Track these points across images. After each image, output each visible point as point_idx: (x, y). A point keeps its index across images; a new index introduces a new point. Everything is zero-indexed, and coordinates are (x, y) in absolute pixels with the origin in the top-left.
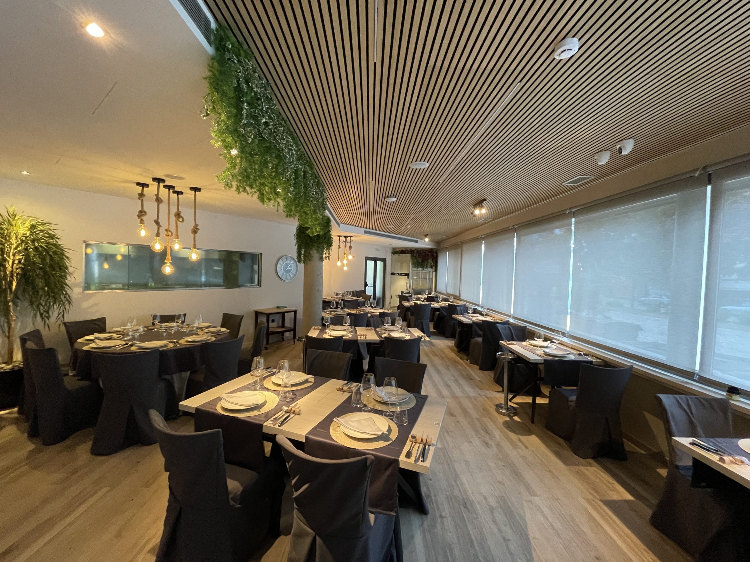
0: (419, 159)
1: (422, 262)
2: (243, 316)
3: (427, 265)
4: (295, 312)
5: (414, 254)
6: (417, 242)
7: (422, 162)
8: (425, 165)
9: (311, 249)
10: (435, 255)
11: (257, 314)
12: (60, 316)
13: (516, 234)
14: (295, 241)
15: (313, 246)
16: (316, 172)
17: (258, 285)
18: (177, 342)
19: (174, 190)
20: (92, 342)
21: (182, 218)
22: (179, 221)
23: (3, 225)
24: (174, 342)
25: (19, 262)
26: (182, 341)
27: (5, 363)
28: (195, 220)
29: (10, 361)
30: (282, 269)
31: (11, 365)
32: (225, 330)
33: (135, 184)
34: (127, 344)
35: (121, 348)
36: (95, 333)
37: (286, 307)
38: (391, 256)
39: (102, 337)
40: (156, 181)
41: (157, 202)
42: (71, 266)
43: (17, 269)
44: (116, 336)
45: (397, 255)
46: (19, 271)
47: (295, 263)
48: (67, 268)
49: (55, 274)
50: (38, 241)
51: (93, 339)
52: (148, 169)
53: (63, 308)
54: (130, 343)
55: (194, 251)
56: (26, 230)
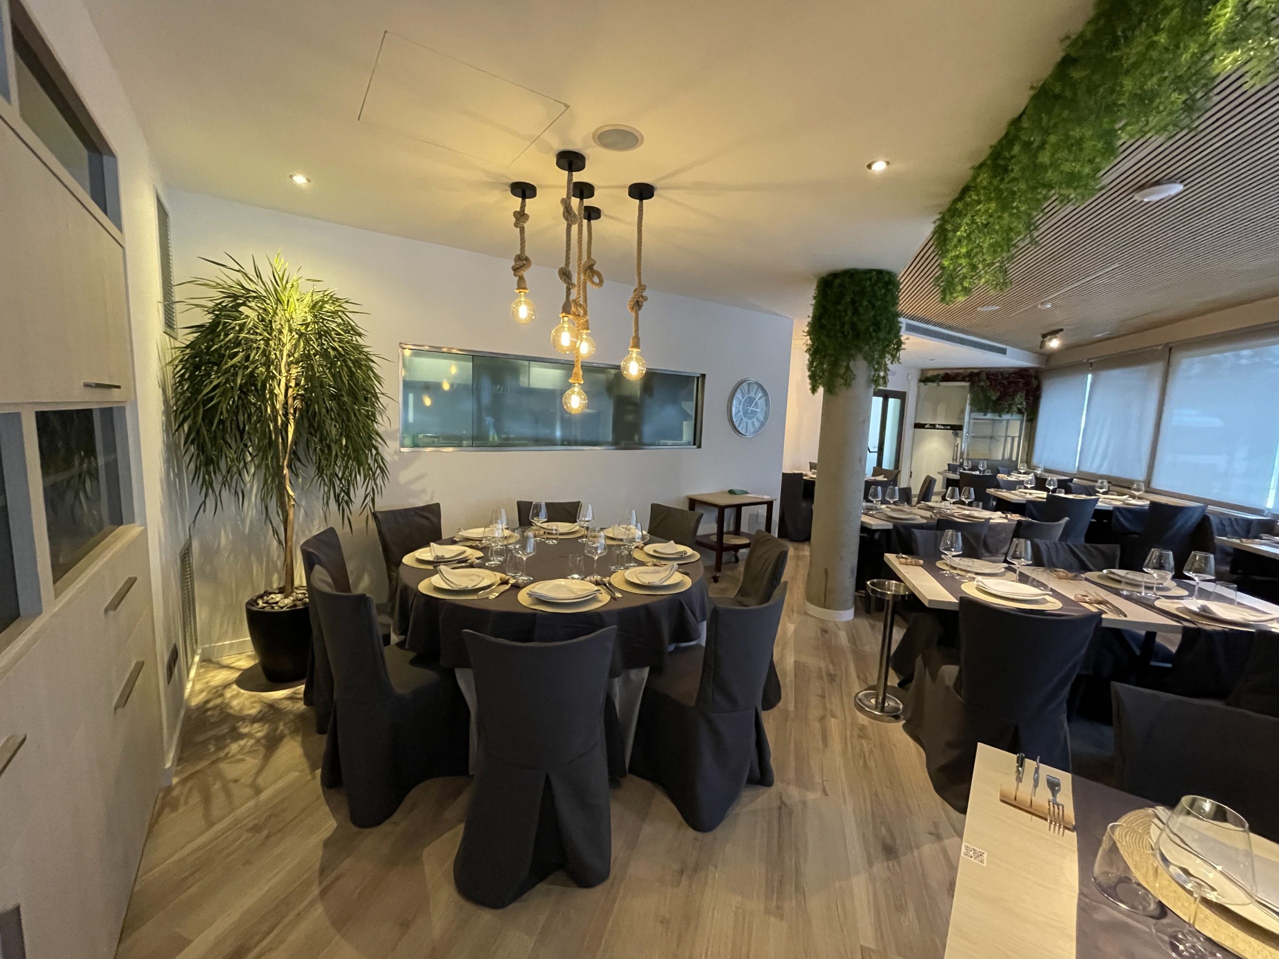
1: (999, 399)
3: (1010, 405)
5: (979, 381)
6: (1003, 351)
10: (1034, 383)
11: (693, 504)
12: (368, 499)
17: (694, 444)
18: (610, 584)
19: (587, 202)
20: (431, 567)
21: (599, 275)
22: (593, 283)
23: (265, 301)
24: (605, 585)
25: (297, 385)
26: (616, 579)
27: (281, 591)
28: (639, 274)
29: (289, 588)
30: (741, 409)
31: (292, 598)
32: (689, 551)
33: (507, 190)
34: (505, 582)
35: (497, 595)
36: (432, 544)
37: (747, 493)
38: (918, 386)
39: (447, 555)
40: (565, 162)
41: (567, 219)
42: (383, 394)
43: (294, 399)
44: (473, 555)
45: (934, 384)
46: (297, 403)
47: (764, 398)
48: (377, 398)
49: (359, 410)
50: (326, 337)
51: (431, 559)
52: (567, 106)
53: (373, 483)
54: (512, 581)
55: (634, 355)
56: (306, 313)
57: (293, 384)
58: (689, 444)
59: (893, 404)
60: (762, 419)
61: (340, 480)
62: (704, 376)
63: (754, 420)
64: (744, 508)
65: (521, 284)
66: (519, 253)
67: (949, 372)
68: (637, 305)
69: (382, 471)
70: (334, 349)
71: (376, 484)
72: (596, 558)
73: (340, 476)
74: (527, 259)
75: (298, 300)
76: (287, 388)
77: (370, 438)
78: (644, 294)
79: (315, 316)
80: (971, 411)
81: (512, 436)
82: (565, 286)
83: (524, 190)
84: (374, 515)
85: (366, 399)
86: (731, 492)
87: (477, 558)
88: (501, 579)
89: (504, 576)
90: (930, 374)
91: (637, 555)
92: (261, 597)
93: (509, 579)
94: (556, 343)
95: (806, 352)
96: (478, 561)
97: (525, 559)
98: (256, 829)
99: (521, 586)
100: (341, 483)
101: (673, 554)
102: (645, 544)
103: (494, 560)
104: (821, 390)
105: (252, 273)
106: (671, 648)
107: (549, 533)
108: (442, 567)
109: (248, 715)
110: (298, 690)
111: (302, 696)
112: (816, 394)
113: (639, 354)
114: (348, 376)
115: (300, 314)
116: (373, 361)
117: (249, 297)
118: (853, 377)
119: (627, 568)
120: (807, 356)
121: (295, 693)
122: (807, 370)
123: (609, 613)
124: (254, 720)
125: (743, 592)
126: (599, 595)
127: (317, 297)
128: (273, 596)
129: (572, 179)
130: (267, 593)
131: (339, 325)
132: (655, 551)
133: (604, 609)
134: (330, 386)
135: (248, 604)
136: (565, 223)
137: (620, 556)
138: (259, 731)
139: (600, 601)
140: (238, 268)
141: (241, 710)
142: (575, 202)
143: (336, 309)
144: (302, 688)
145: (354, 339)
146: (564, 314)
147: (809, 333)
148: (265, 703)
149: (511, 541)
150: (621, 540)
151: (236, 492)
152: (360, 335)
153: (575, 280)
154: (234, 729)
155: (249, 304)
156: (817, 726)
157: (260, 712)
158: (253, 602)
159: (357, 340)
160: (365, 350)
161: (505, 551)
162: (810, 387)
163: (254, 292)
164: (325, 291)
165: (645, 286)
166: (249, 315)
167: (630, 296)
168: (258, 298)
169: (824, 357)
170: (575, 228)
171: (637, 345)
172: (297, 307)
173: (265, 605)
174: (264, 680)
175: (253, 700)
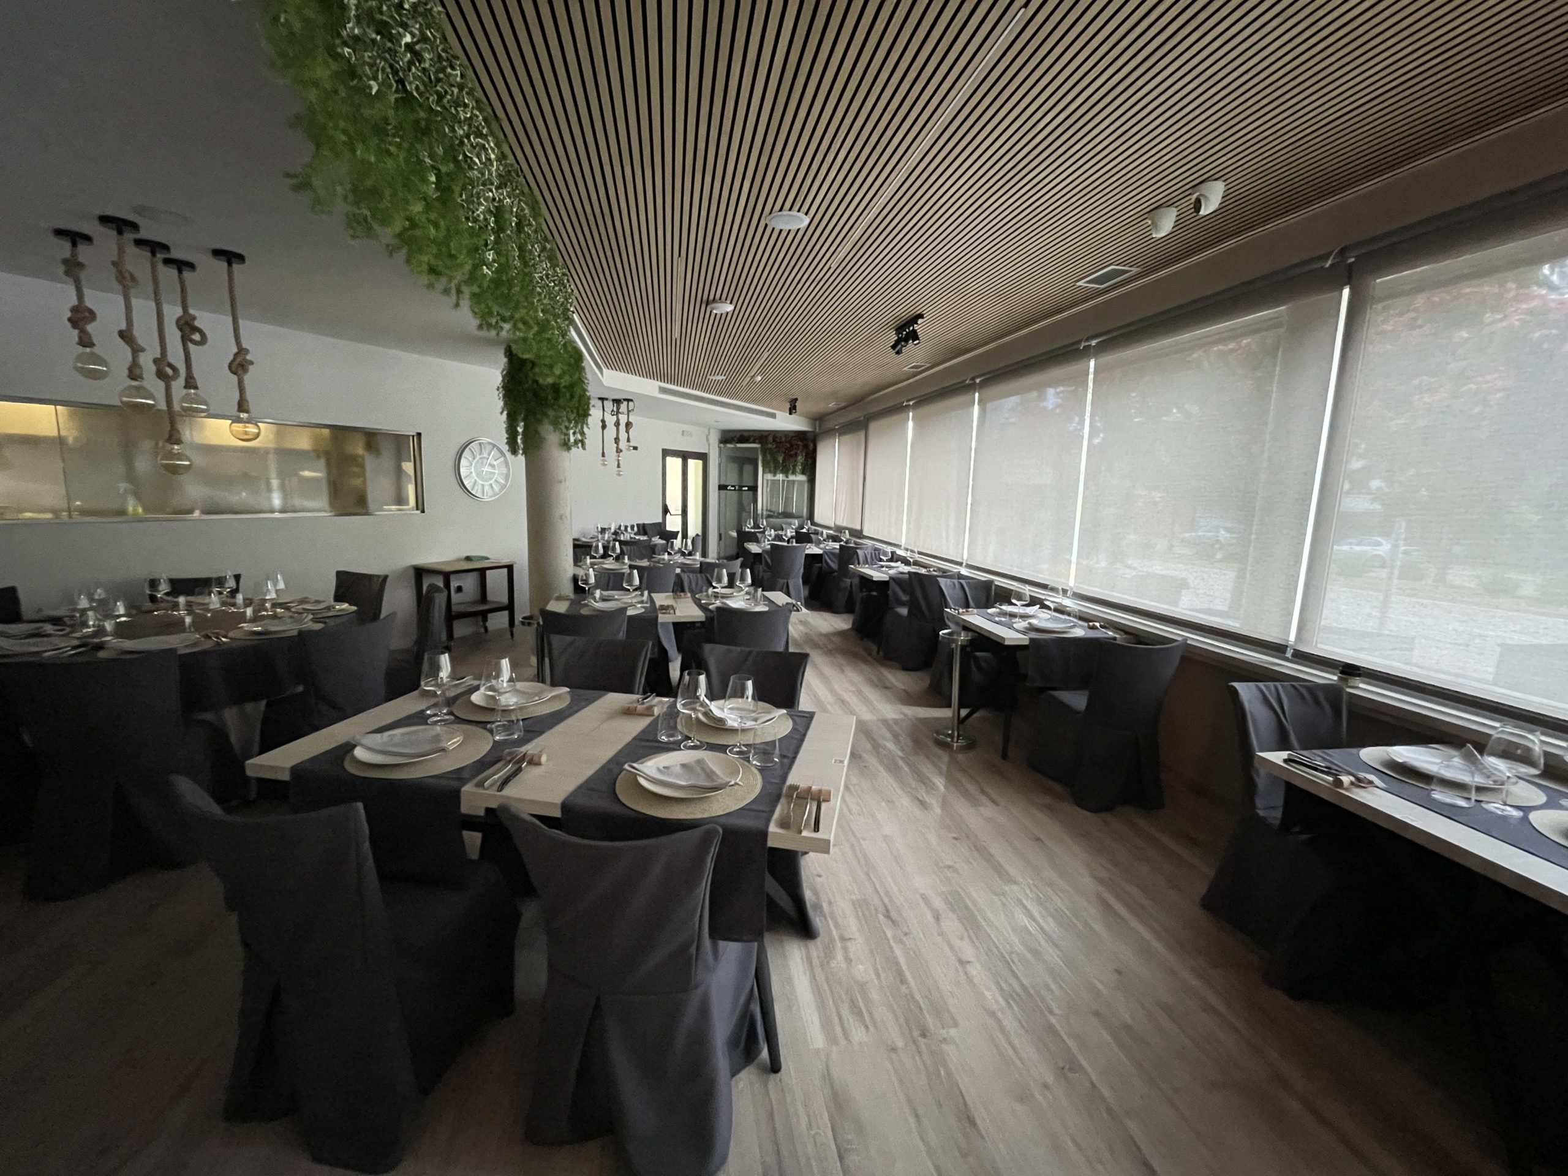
0: (788, 205)
1: (784, 460)
2: (386, 577)
3: (794, 467)
4: (510, 568)
5: (767, 444)
6: (773, 416)
7: (794, 213)
8: (802, 221)
9: (540, 421)
10: (811, 446)
11: (420, 572)
13: (977, 395)
14: (501, 403)
15: (546, 415)
16: (545, 227)
17: (417, 509)
21: (201, 332)
28: (238, 338)
30: (473, 470)
33: (48, 235)
37: (488, 559)
38: (719, 447)
40: (108, 224)
45: (732, 446)
47: (502, 459)
58: (413, 509)
59: (695, 466)
60: (502, 481)
62: (419, 435)
63: (492, 482)
66: (76, 304)
67: (745, 434)
68: (239, 369)
74: (88, 311)
78: (247, 358)
80: (764, 472)
83: (73, 237)
86: (468, 559)
90: (729, 435)
165: (247, 350)
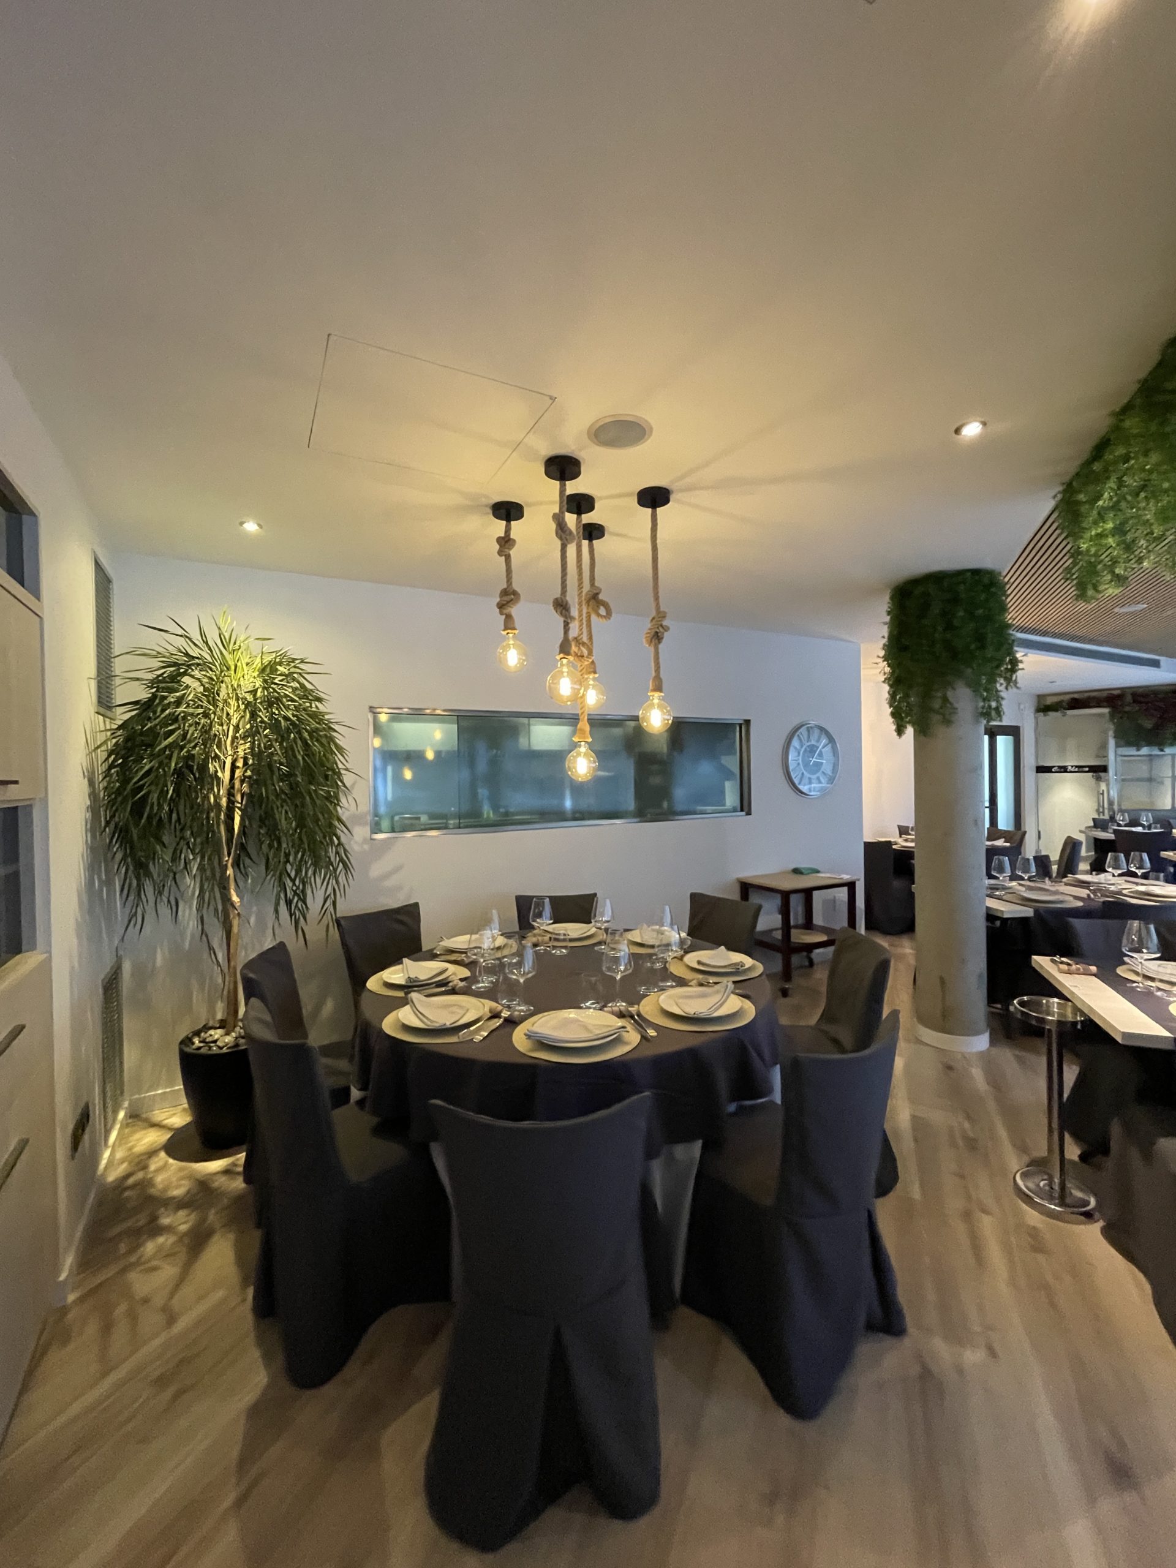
1: (1156, 727)
5: (1123, 706)
11: (745, 888)
12: (329, 903)
17: (742, 810)
18: (639, 1015)
19: (586, 518)
20: (401, 994)
21: (605, 605)
22: (599, 615)
23: (211, 669)
24: (632, 1017)
25: (245, 763)
26: (647, 1007)
27: (222, 1025)
28: (657, 598)
29: (231, 1020)
30: (800, 761)
31: (234, 1034)
32: (748, 961)
33: (488, 513)
34: (495, 1015)
35: (486, 1034)
36: (405, 960)
37: (818, 872)
38: (1036, 718)
39: (423, 976)
40: (553, 468)
41: (561, 538)
42: (347, 770)
43: (242, 782)
44: (457, 973)
45: (1058, 714)
46: (245, 788)
47: (830, 745)
48: (339, 774)
49: (315, 791)
50: (278, 704)
51: (402, 982)
52: (553, 399)
53: (334, 881)
54: (505, 1014)
55: (656, 701)
56: (255, 677)
57: (240, 763)
58: (735, 810)
59: (1003, 743)
60: (829, 773)
61: (293, 881)
62: (748, 722)
63: (819, 774)
64: (815, 894)
65: (509, 623)
66: (505, 586)
67: (1076, 696)
68: (657, 637)
69: (346, 866)
70: (286, 718)
71: (337, 882)
72: (618, 977)
73: (293, 874)
74: (515, 593)
75: (247, 664)
76: (234, 767)
77: (331, 825)
78: (665, 623)
79: (265, 681)
80: (1117, 746)
81: (512, 810)
82: (562, 619)
83: (508, 511)
84: (338, 922)
85: (326, 777)
86: (797, 871)
87: (462, 980)
88: (491, 1011)
89: (494, 1004)
90: (1049, 701)
91: (676, 969)
92: (197, 1033)
93: (501, 1012)
94: (552, 694)
95: (884, 682)
96: (462, 984)
97: (522, 980)
98: (161, 1382)
99: (517, 1020)
100: (294, 884)
101: (725, 967)
102: (686, 952)
103: (483, 982)
104: (910, 731)
105: (197, 637)
106: (732, 1108)
107: (556, 940)
108: (414, 996)
109: (174, 1198)
110: (238, 1160)
111: (241, 1169)
112: (904, 737)
113: (663, 699)
114: (303, 751)
115: (248, 680)
116: (335, 731)
117: (191, 665)
118: (954, 710)
119: (663, 989)
120: (886, 688)
121: (234, 1164)
122: (888, 706)
123: (638, 1061)
124: (182, 1204)
125: (828, 1016)
126: (625, 1034)
127: (266, 661)
128: (212, 1032)
129: (565, 490)
130: (206, 1028)
131: (295, 690)
132: (699, 963)
133: (631, 1056)
134: (281, 764)
135: (182, 1043)
136: (558, 543)
137: (652, 970)
138: (182, 1221)
139: (626, 1043)
140: (181, 632)
141: (165, 1190)
142: (571, 519)
143: (292, 670)
144: (242, 1156)
145: (313, 705)
146: (562, 655)
147: (885, 658)
148: (197, 1180)
149: (506, 952)
150: (653, 947)
151: (169, 901)
152: (319, 700)
153: (574, 612)
154: (154, 1218)
155: (193, 673)
156: (961, 1228)
157: (188, 1192)
158: (187, 1041)
159: (317, 707)
160: (326, 717)
161: (498, 968)
162: (894, 727)
163: (198, 658)
164: (277, 652)
165: (665, 613)
166: (190, 685)
167: (647, 625)
168: (204, 665)
169: (910, 687)
170: (571, 550)
171: (658, 688)
172: (246, 672)
173: (202, 1045)
174: (196, 1144)
175: (182, 1174)
